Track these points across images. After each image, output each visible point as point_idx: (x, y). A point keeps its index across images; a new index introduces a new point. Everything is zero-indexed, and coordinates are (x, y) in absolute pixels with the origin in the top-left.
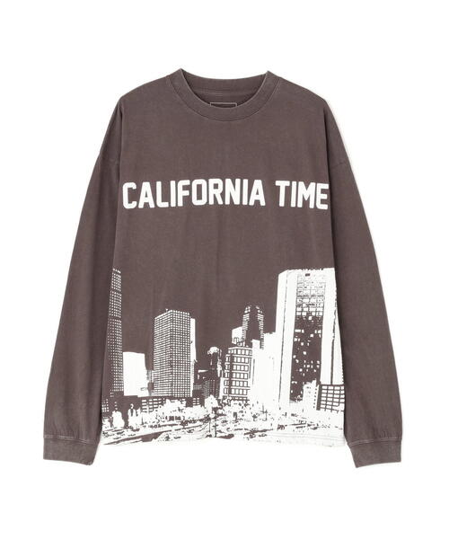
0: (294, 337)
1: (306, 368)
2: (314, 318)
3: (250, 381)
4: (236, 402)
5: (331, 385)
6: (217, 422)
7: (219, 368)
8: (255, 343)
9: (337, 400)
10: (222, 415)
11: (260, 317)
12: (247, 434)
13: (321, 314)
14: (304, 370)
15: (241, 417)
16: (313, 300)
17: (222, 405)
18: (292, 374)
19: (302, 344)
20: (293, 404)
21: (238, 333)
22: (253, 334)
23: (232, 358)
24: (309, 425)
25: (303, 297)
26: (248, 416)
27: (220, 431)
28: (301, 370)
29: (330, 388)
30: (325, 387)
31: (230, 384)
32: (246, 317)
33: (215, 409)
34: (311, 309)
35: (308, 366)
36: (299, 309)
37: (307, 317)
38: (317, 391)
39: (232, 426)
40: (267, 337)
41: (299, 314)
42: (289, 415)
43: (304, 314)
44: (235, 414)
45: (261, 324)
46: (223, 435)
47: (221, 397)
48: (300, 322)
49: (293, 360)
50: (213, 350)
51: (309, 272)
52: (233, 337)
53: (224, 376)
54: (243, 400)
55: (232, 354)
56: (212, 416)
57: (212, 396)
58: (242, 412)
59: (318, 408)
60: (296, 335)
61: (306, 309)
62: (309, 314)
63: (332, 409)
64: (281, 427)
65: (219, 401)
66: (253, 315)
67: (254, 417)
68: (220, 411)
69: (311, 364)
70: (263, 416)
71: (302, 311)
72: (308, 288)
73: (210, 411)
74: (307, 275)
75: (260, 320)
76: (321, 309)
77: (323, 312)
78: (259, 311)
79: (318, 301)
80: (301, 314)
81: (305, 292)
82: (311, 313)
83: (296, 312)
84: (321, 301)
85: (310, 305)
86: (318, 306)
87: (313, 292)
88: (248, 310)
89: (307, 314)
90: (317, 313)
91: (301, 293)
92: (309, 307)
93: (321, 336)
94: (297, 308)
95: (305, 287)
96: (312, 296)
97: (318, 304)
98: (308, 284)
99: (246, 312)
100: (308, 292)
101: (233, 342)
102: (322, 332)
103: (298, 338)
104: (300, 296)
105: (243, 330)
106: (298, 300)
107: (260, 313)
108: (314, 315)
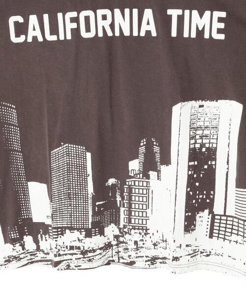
0: (189, 170)
1: (199, 198)
2: (208, 149)
3: (149, 211)
4: (136, 231)
5: (225, 215)
6: (120, 249)
7: (119, 199)
8: (153, 174)
9: (230, 230)
10: (123, 242)
11: (157, 149)
12: (148, 261)
13: (214, 145)
14: (197, 200)
15: (142, 245)
16: (206, 132)
17: (123, 233)
18: (186, 207)
19: (195, 176)
20: (188, 235)
21: (134, 165)
22: (150, 166)
23: (130, 189)
24: (202, 253)
25: (196, 129)
26: (149, 244)
27: (122, 258)
28: (194, 201)
29: (223, 218)
30: (219, 217)
31: (130, 214)
32: (142, 150)
33: (116, 237)
34: (205, 141)
35: (201, 196)
36: (193, 141)
37: (200, 149)
38: (210, 220)
39: (133, 254)
40: (163, 168)
41: (192, 146)
42: (184, 246)
43: (198, 146)
44: (136, 243)
45: (158, 156)
46: (125, 261)
47: (121, 226)
48: (194, 154)
49: (188, 193)
50: (112, 181)
51: (203, 103)
52: (130, 169)
53: (124, 206)
54: (143, 229)
55: (128, 185)
56: (114, 243)
57: (113, 225)
58: (142, 240)
59: (211, 236)
60: (189, 167)
61: (199, 141)
62: (202, 145)
63: (224, 239)
64: (176, 259)
65: (120, 229)
66: (149, 147)
67: (155, 245)
68: (121, 239)
69: (203, 194)
70: (163, 244)
71: (196, 143)
72: (202, 119)
73: (112, 238)
74: (201, 106)
75: (156, 152)
76: (215, 141)
77: (217, 144)
78: (155, 143)
79: (212, 133)
80: (195, 146)
81: (199, 124)
82: (205, 145)
83: (190, 144)
84: (215, 133)
85: (204, 136)
86: (211, 138)
87: (207, 124)
88: (143, 142)
89: (201, 145)
90: (211, 144)
91: (195, 125)
92: (202, 139)
93: (215, 167)
94: (191, 141)
95: (199, 119)
96: (206, 128)
97: (212, 136)
98: (201, 116)
99: (142, 144)
100: (201, 124)
101: (130, 174)
102: (216, 163)
103: (192, 170)
104: (193, 128)
105: (140, 163)
106: (191, 132)
107: (156, 145)
108: (208, 146)
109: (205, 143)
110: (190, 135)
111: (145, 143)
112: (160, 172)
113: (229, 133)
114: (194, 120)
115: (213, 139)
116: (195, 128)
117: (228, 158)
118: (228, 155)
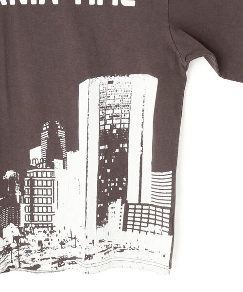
0: (99, 155)
1: (111, 187)
2: (119, 130)
3: (54, 205)
4: (40, 229)
5: (139, 204)
6: (21, 252)
7: (18, 194)
8: (58, 163)
9: (146, 220)
10: (25, 244)
11: (61, 133)
12: (55, 263)
13: (126, 126)
14: (109, 189)
15: (47, 245)
16: (117, 111)
17: (24, 234)
18: (98, 197)
19: (106, 161)
20: (101, 229)
21: (36, 154)
22: (54, 153)
23: (32, 181)
24: (115, 248)
25: (106, 108)
26: (55, 243)
27: (24, 262)
28: (106, 190)
29: (137, 207)
30: (133, 207)
31: (32, 211)
32: (45, 135)
33: (16, 239)
34: (115, 122)
35: (113, 184)
36: (102, 122)
37: (111, 130)
38: (123, 211)
39: (37, 256)
40: (70, 155)
41: (102, 128)
42: (96, 242)
43: (108, 127)
44: (40, 243)
45: (63, 142)
46: (28, 266)
47: (22, 225)
48: (105, 137)
49: (99, 181)
50: (9, 174)
51: (113, 78)
52: (31, 158)
53: (24, 202)
54: (47, 227)
55: (30, 177)
56: (14, 245)
57: (12, 225)
58: (47, 240)
59: (125, 229)
60: (100, 151)
61: (109, 122)
62: (113, 126)
63: (140, 230)
64: (88, 257)
65: (20, 229)
66: (53, 132)
67: (62, 244)
68: (22, 240)
69: (115, 182)
70: (72, 242)
71: (105, 124)
72: (112, 97)
73: (11, 240)
74: (110, 82)
75: (61, 137)
76: (126, 121)
77: (129, 124)
78: (59, 127)
79: (123, 112)
80: (105, 127)
81: (108, 102)
82: (116, 126)
83: (100, 126)
84: (127, 112)
85: (114, 116)
86: (123, 117)
87: (117, 102)
88: (46, 126)
89: (111, 127)
90: (122, 125)
91: (104, 103)
92: (113, 119)
93: (128, 150)
94: (101, 122)
95: (108, 97)
96: (116, 106)
97: (123, 115)
98: (111, 93)
99: (44, 129)
100: (111, 102)
101: (31, 164)
102: (128, 146)
103: (103, 155)
104: (102, 107)
105: (42, 150)
106: (101, 112)
107: (60, 129)
108: (119, 128)
109: (116, 124)
110: (100, 116)
111: (48, 127)
112: (66, 159)
113: (143, 111)
114: (103, 99)
115: (124, 118)
116: (104, 107)
117: (142, 139)
118: (142, 136)
